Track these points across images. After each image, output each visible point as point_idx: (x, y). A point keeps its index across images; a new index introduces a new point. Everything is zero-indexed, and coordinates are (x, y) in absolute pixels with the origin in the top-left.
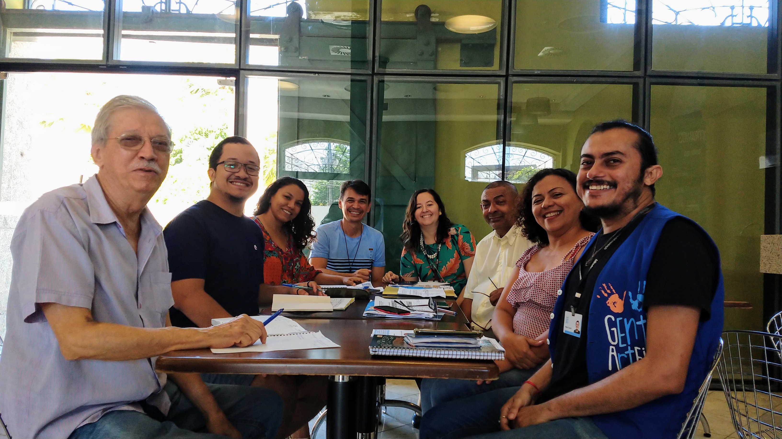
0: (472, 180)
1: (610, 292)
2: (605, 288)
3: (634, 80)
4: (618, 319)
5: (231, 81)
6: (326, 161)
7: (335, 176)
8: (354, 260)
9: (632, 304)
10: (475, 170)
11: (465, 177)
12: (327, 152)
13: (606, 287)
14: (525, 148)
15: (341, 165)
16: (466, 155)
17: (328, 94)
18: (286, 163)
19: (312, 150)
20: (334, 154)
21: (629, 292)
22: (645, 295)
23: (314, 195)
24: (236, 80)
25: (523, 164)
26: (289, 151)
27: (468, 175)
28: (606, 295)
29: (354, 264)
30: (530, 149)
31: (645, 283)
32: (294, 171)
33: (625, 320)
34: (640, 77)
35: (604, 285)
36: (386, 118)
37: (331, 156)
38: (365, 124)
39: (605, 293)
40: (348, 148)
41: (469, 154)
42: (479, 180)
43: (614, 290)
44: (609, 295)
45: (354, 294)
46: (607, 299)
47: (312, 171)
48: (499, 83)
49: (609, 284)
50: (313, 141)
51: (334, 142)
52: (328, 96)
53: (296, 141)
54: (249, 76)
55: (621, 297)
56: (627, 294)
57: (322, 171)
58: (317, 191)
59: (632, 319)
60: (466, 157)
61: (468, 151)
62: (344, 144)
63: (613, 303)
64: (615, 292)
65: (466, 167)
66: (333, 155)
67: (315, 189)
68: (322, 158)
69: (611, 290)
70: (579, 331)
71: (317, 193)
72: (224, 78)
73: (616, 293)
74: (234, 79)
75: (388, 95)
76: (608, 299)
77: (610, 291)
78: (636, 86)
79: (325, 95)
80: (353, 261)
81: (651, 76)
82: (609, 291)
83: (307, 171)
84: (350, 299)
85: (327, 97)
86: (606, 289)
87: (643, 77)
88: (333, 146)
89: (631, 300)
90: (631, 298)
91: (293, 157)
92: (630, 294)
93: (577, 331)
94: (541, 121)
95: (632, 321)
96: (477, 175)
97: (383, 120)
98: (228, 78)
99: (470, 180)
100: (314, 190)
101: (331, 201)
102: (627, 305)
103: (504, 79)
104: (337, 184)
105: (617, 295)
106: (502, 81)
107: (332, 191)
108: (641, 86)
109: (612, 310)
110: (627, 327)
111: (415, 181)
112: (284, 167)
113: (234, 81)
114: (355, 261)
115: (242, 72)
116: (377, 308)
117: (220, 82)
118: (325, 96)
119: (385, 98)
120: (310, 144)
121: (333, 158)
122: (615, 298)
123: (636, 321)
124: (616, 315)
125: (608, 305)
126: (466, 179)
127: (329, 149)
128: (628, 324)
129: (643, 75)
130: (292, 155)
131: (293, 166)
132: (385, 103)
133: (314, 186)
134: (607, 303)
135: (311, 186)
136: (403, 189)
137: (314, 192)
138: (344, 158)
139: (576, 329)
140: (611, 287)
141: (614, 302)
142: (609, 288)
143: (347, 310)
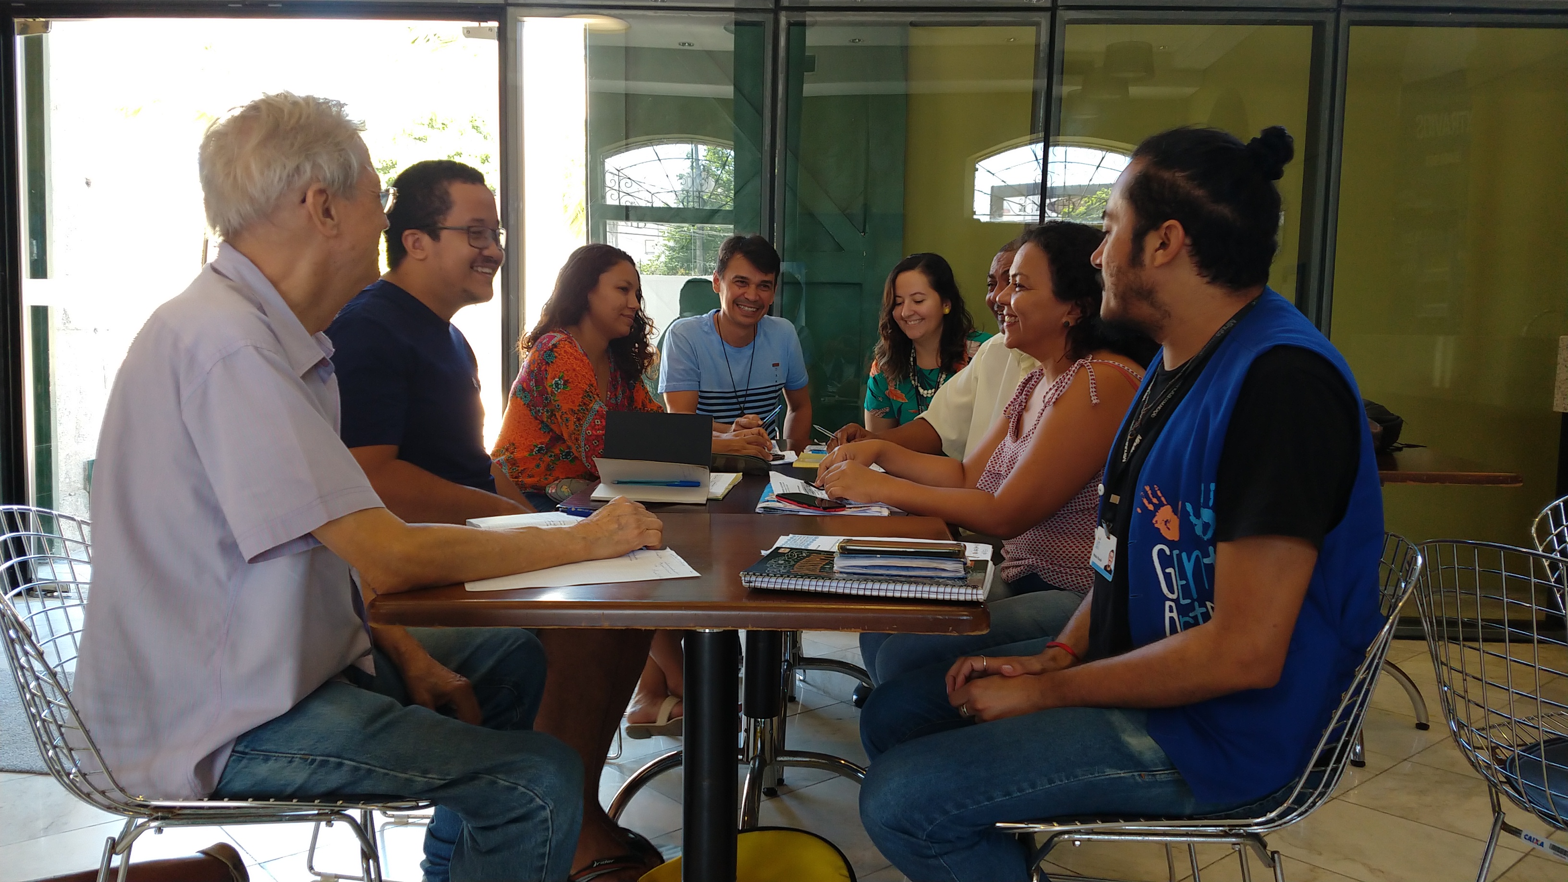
0: (990, 218)
1: (1157, 502)
2: (1149, 496)
3: (1316, 17)
4: (1176, 552)
5: (490, 29)
6: (690, 180)
7: (709, 216)
8: (747, 390)
9: (1196, 525)
10: (998, 196)
11: (974, 213)
12: (689, 162)
13: (1149, 492)
14: (1101, 149)
15: (719, 190)
16: (977, 166)
17: (690, 41)
18: (607, 189)
19: (660, 160)
20: (704, 166)
21: (1187, 504)
22: (1216, 509)
23: (667, 253)
24: (499, 28)
25: (1096, 181)
26: (612, 163)
27: (982, 209)
28: (1151, 507)
29: (748, 399)
30: (1112, 151)
31: (1213, 486)
32: (624, 204)
33: (1184, 555)
34: (1327, 10)
35: (1147, 488)
36: (810, 89)
37: (700, 171)
38: (761, 114)
39: (1149, 503)
40: (732, 153)
41: (982, 163)
42: (1005, 219)
43: (1163, 499)
44: (1157, 507)
45: (742, 465)
46: (1153, 514)
47: (662, 205)
48: (1037, 24)
49: (1155, 486)
50: (660, 142)
51: (704, 143)
52: (689, 45)
53: (624, 142)
54: (525, 19)
55: (1175, 511)
56: (1184, 506)
57: (681, 206)
58: (672, 244)
59: (1196, 553)
60: (977, 170)
61: (981, 157)
62: (725, 147)
63: (1163, 523)
64: (1165, 503)
65: (976, 192)
66: (702, 167)
67: (669, 240)
68: (681, 177)
69: (1159, 498)
70: (1111, 570)
71: (672, 249)
72: (475, 24)
73: (1168, 504)
74: (495, 24)
75: (813, 38)
76: (1155, 515)
77: (1158, 500)
78: (1318, 28)
79: (684, 41)
80: (744, 393)
81: (1351, 8)
82: (1155, 501)
83: (650, 205)
84: (734, 475)
85: (686, 47)
86: (1151, 496)
87: (1334, 10)
88: (703, 150)
89: (1192, 518)
90: (1191, 514)
91: (620, 174)
92: (1189, 507)
93: (1109, 569)
94: (1135, 91)
95: (1197, 556)
96: (1001, 208)
97: (804, 94)
98: (483, 24)
99: (985, 219)
100: (666, 242)
101: (700, 265)
102: (1186, 526)
103: (1049, 14)
104: (711, 229)
105: (1169, 506)
106: (1044, 20)
107: (703, 243)
108: (1330, 29)
109: (1163, 534)
110: (1189, 567)
111: (864, 231)
112: (604, 197)
113: (496, 30)
114: (749, 392)
115: (510, 10)
116: (782, 497)
117: (468, 32)
118: (684, 44)
119: (806, 45)
120: (655, 147)
121: (704, 175)
122: (1166, 512)
123: (1203, 557)
124: (1171, 544)
125: (1156, 525)
126: (975, 217)
127: (693, 158)
128: (1189, 561)
129: (1335, 6)
130: (619, 171)
131: (622, 194)
132: (809, 57)
133: (666, 234)
134: (1154, 522)
135: (661, 234)
136: (840, 248)
137: (666, 245)
138: (725, 176)
139: (1107, 564)
140: (1159, 492)
141: (1165, 520)
142: (1155, 495)
143: (725, 499)
